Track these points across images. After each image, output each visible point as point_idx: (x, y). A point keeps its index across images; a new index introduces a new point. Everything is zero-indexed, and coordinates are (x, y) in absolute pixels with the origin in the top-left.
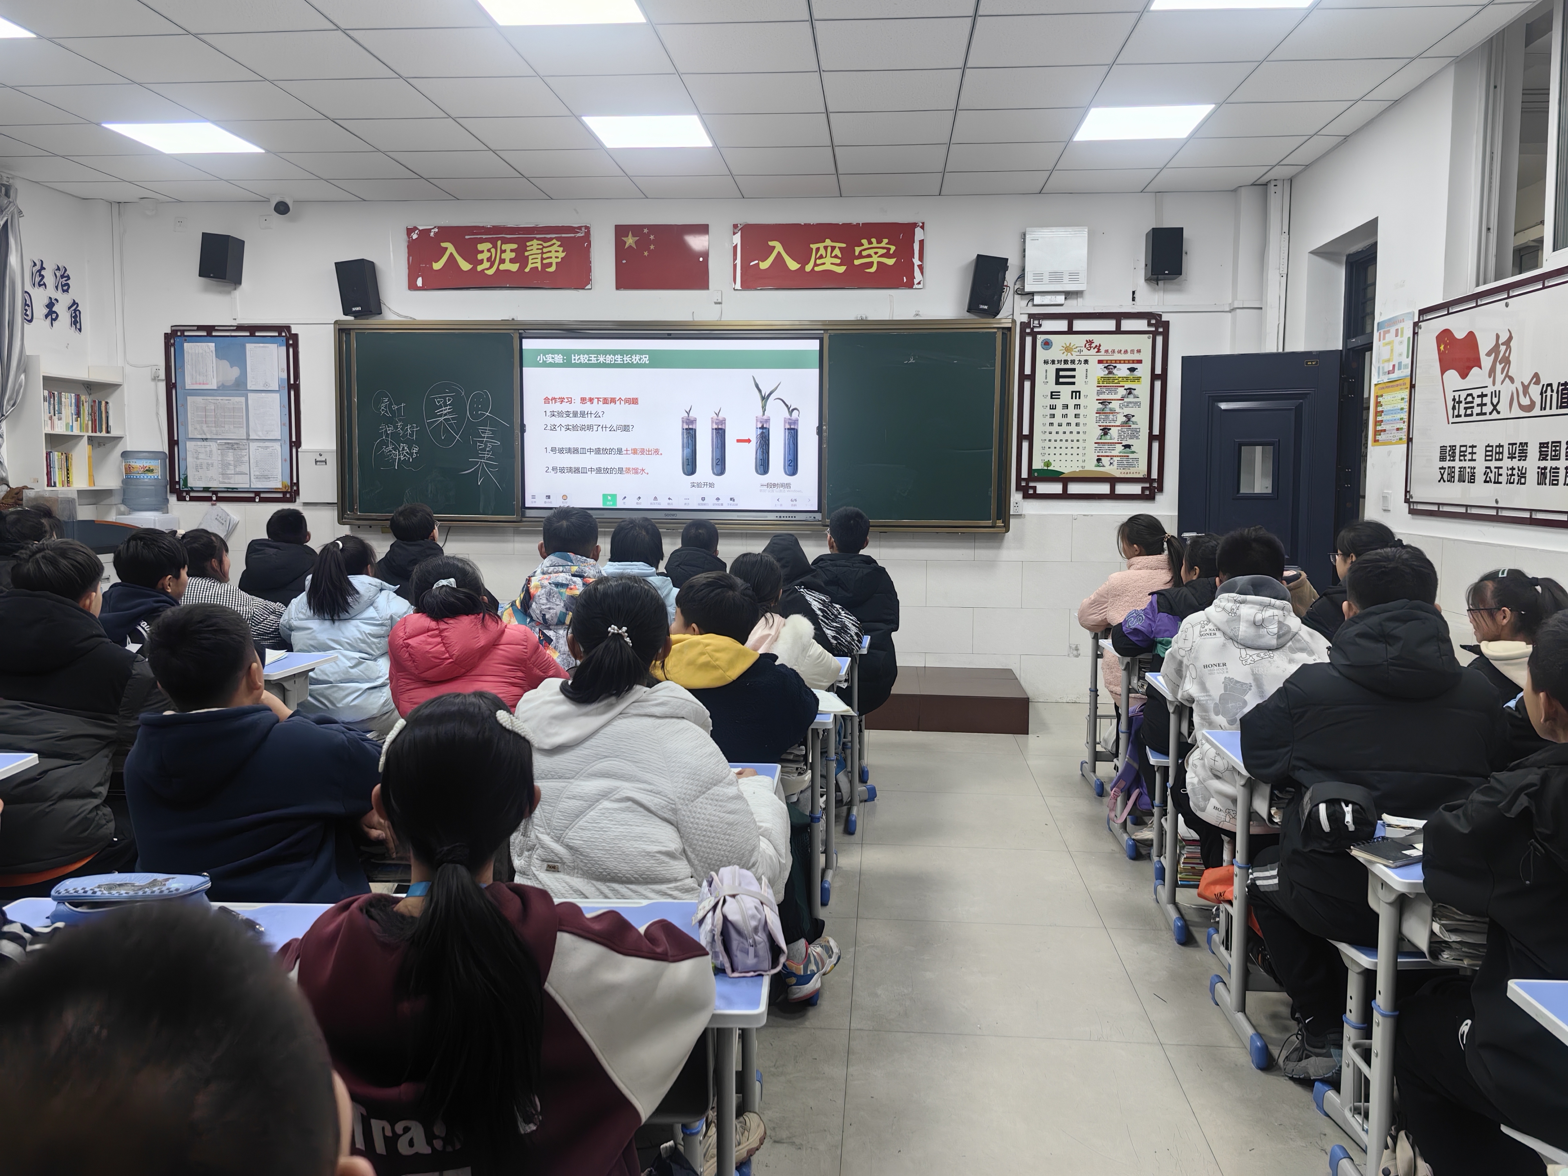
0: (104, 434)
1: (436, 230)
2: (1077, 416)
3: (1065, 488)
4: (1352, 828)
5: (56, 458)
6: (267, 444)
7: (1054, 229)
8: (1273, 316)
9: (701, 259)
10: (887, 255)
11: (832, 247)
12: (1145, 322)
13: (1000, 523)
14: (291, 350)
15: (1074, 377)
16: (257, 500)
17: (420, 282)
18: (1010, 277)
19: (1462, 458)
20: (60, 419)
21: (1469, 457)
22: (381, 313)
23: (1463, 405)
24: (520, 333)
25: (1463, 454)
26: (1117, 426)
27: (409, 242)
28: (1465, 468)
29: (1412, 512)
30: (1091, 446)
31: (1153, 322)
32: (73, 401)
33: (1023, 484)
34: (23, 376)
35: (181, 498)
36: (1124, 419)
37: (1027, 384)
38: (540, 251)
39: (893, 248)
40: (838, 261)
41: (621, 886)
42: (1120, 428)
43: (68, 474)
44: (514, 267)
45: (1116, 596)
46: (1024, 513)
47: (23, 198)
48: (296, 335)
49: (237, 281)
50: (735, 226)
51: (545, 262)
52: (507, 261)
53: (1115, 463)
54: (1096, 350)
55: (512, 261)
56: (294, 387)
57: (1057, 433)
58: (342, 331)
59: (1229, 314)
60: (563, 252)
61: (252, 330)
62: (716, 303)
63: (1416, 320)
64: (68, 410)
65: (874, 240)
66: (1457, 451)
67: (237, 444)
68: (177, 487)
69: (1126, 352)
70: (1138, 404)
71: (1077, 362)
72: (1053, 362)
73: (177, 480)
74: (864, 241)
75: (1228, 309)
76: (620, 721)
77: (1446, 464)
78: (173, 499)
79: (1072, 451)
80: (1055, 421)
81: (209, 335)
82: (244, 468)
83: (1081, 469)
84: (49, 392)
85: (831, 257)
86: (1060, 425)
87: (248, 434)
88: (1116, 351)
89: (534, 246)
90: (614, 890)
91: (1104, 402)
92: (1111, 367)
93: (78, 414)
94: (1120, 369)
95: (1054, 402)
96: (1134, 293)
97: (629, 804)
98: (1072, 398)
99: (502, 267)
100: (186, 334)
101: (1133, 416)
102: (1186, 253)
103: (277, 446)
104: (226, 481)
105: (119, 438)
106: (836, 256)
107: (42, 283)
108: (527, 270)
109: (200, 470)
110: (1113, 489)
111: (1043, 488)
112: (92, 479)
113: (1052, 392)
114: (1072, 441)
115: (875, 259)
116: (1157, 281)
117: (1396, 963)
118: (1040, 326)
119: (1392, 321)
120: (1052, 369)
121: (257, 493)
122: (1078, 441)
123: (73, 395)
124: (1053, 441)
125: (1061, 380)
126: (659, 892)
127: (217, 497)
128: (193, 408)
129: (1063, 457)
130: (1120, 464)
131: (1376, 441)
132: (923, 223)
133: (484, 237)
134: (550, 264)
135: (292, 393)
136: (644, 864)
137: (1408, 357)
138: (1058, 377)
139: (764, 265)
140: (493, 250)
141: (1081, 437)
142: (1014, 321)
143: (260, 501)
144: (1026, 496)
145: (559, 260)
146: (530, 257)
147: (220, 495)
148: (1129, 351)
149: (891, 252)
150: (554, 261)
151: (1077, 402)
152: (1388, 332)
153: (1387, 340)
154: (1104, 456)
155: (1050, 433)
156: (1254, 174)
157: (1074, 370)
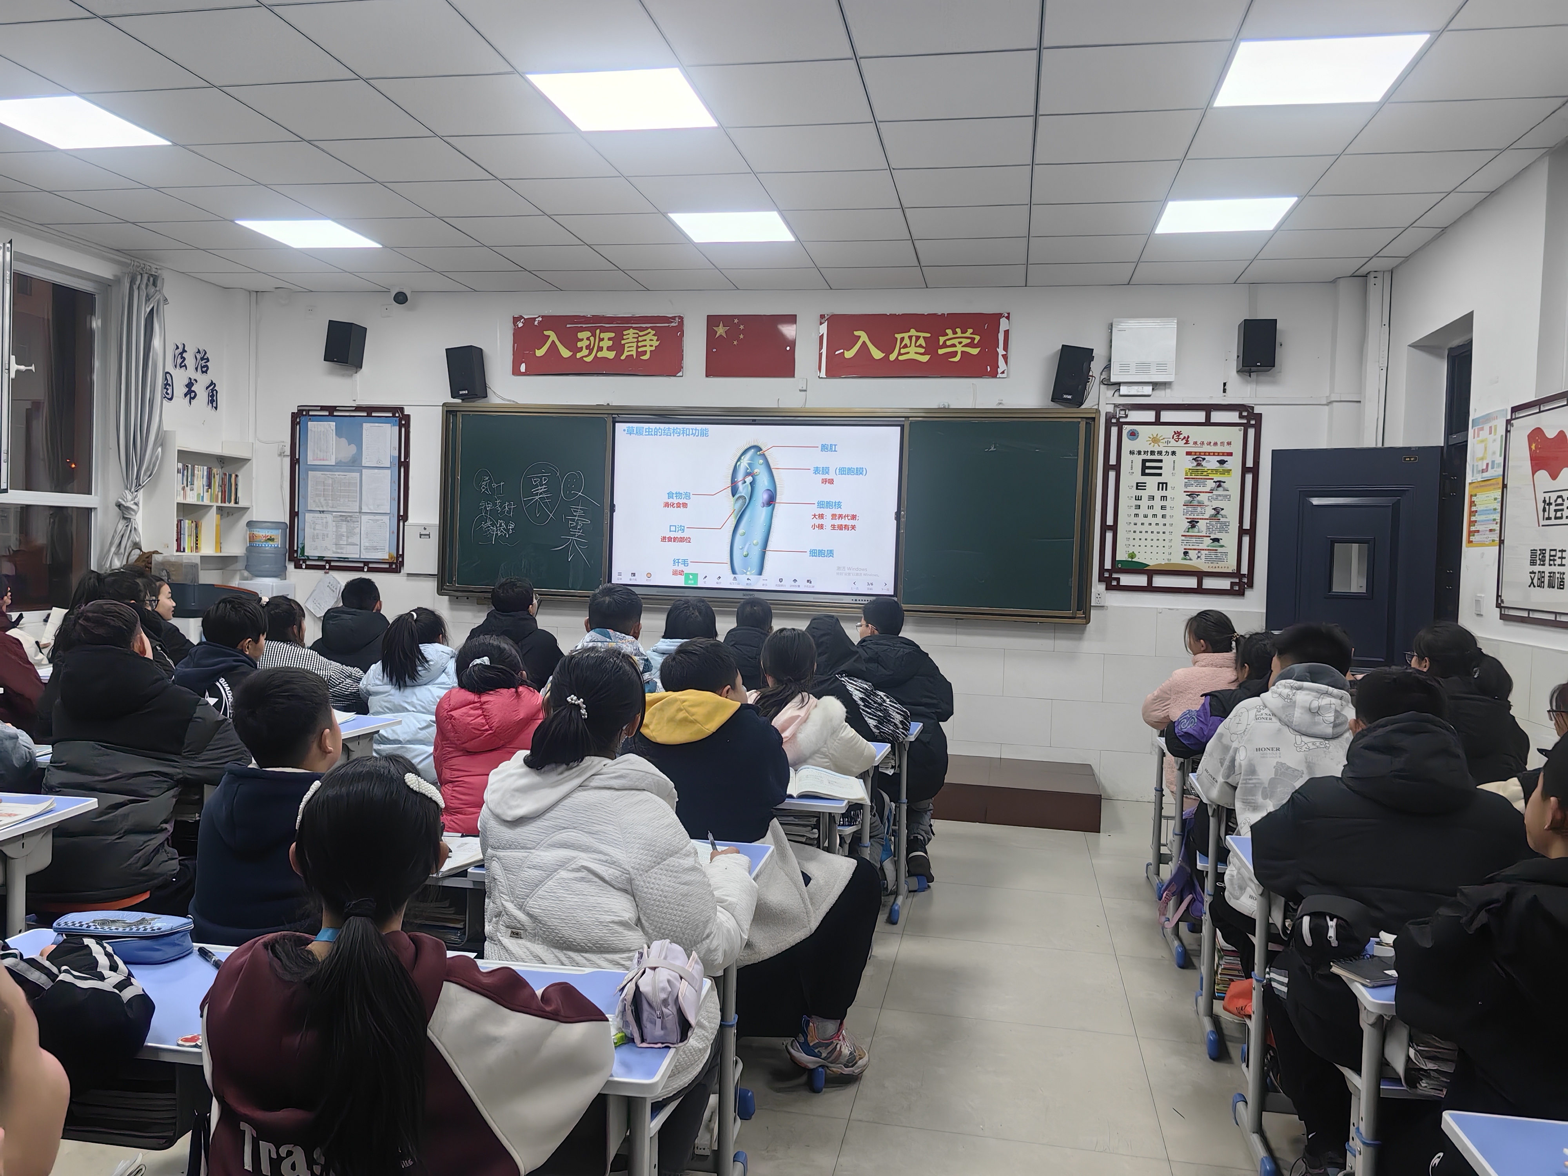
0: (232, 504)
1: (541, 319)
2: (1163, 508)
3: (1150, 581)
4: (1335, 943)
5: (187, 525)
6: (378, 517)
7: (1143, 320)
8: (1372, 410)
9: (788, 348)
10: (971, 345)
11: (916, 336)
12: (1237, 414)
13: (1080, 614)
14: (403, 430)
15: (1160, 468)
16: (366, 570)
17: (523, 368)
18: (1096, 368)
19: (1552, 562)
20: (192, 490)
21: (1558, 562)
22: (486, 397)
23: (1553, 507)
24: (613, 418)
25: (1552, 559)
26: (1205, 519)
27: (514, 329)
28: (1554, 573)
29: (1503, 617)
30: (1177, 539)
31: (1245, 414)
32: (205, 473)
33: (1106, 575)
34: (160, 449)
35: (298, 566)
36: (1213, 512)
37: (1112, 475)
38: (636, 340)
39: (977, 338)
40: (922, 350)
41: (576, 954)
42: (1208, 521)
43: (197, 540)
44: (611, 355)
45: (1178, 693)
46: (1106, 604)
47: (169, 288)
48: (409, 416)
49: (359, 365)
50: (822, 316)
51: (640, 350)
52: (605, 349)
53: (1203, 557)
54: (1184, 441)
55: (609, 349)
56: (404, 464)
57: (1142, 524)
58: (449, 413)
59: (1326, 407)
60: (657, 340)
61: (370, 410)
62: (801, 391)
63: (1509, 418)
64: (200, 482)
65: (958, 330)
66: (1547, 555)
67: (351, 516)
68: (295, 555)
69: (1216, 444)
70: (1227, 498)
71: (1164, 453)
72: (1139, 453)
73: (296, 549)
74: (949, 331)
75: (1325, 403)
76: (580, 794)
77: (1537, 568)
78: (291, 566)
79: (1158, 543)
80: (1141, 512)
81: (331, 415)
82: (355, 540)
83: (1167, 562)
84: (184, 465)
85: (916, 346)
86: (1146, 516)
87: (360, 508)
88: (1205, 443)
89: (630, 335)
90: (569, 958)
91: (1192, 495)
92: (1200, 459)
93: (209, 486)
94: (1209, 461)
95: (1139, 493)
96: (1225, 384)
97: (584, 874)
98: (1158, 490)
99: (600, 355)
100: (311, 413)
101: (1223, 509)
102: (1281, 345)
103: (386, 519)
104: (339, 551)
105: (246, 509)
106: (920, 346)
107: (183, 364)
108: (623, 357)
109: (316, 540)
110: (1200, 583)
111: (1126, 580)
112: (219, 544)
113: (1137, 483)
114: (1158, 533)
115: (959, 349)
116: (1250, 373)
117: (1378, 1090)
118: (1127, 416)
119: (1487, 418)
120: (1138, 460)
121: (366, 563)
122: (1164, 533)
123: (205, 468)
124: (1138, 532)
125: (1147, 471)
126: (611, 962)
127: (330, 566)
128: (313, 482)
129: (1149, 549)
130: (1208, 559)
131: (1470, 542)
132: (1009, 314)
133: (584, 326)
134: (645, 353)
135: (402, 470)
136: (598, 933)
137: (1501, 456)
138: (1144, 467)
139: (849, 354)
140: (592, 339)
141: (1167, 529)
142: (1098, 411)
143: (368, 571)
144: (1109, 588)
145: (653, 348)
146: (626, 345)
147: (333, 564)
148: (1219, 443)
149: (976, 342)
150: (648, 349)
151: (1164, 493)
152: (1482, 429)
153: (1480, 438)
154: (1191, 549)
155: (1135, 524)
156: (1352, 266)
157: (1161, 461)
